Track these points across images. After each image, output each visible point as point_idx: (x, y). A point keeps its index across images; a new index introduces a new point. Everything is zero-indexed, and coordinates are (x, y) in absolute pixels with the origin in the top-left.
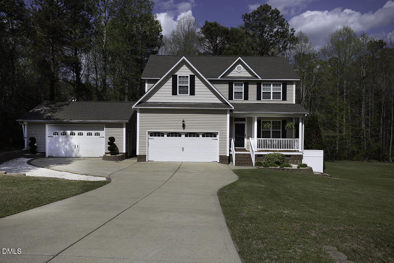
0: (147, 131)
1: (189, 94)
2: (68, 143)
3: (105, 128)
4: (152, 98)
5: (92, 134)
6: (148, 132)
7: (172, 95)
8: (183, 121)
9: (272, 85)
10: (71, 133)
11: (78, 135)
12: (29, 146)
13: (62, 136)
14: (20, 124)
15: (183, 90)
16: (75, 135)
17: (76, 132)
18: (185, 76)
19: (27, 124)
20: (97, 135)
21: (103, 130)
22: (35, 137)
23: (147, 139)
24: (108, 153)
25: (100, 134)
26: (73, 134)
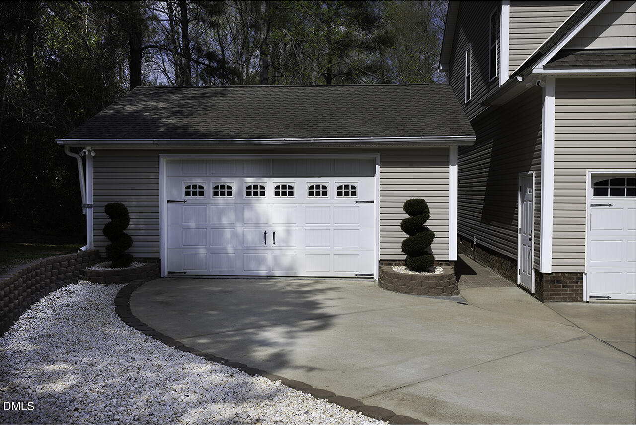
0: (589, 173)
3: (378, 167)
5: (329, 190)
6: (594, 176)
10: (249, 188)
11: (277, 194)
12: (104, 237)
13: (215, 198)
14: (69, 154)
16: (263, 194)
17: (270, 184)
19: (93, 154)
20: (347, 194)
21: (373, 174)
22: (126, 204)
23: (588, 206)
24: (390, 263)
25: (358, 191)
26: (257, 191)
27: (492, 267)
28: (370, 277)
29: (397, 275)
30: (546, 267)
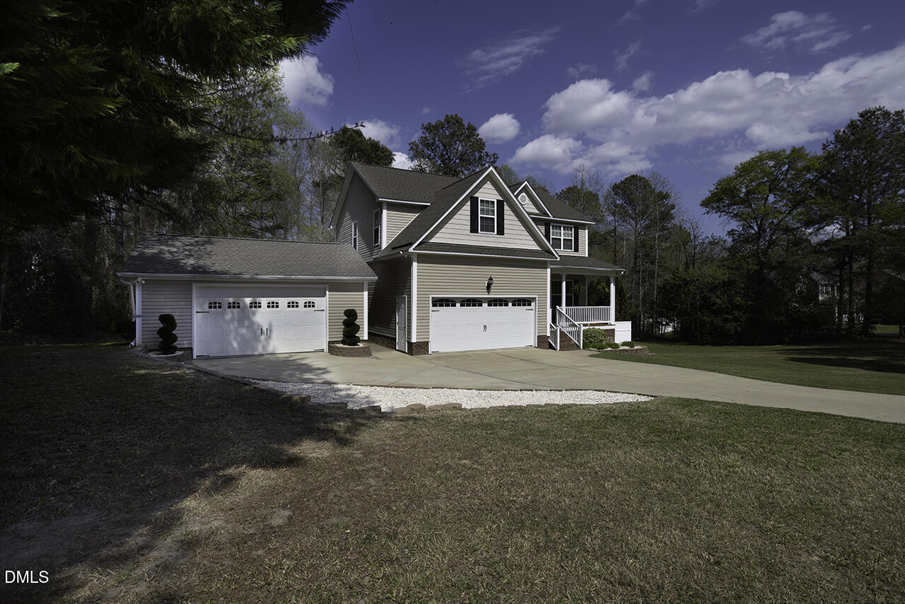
0: (430, 296)
1: (496, 233)
2: (246, 323)
3: (327, 292)
4: (438, 235)
5: (299, 304)
6: (432, 298)
7: (471, 232)
8: (491, 279)
9: (562, 228)
10: (251, 303)
11: (269, 307)
12: (148, 337)
13: (230, 310)
14: (122, 282)
15: (487, 225)
16: (260, 307)
17: (264, 301)
18: (488, 201)
19: (143, 282)
20: (309, 306)
21: (324, 295)
22: (173, 314)
23: (430, 311)
24: (334, 342)
25: (316, 305)
26: (256, 305)
27: (377, 343)
28: (323, 350)
29: (338, 348)
30: (414, 340)
